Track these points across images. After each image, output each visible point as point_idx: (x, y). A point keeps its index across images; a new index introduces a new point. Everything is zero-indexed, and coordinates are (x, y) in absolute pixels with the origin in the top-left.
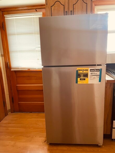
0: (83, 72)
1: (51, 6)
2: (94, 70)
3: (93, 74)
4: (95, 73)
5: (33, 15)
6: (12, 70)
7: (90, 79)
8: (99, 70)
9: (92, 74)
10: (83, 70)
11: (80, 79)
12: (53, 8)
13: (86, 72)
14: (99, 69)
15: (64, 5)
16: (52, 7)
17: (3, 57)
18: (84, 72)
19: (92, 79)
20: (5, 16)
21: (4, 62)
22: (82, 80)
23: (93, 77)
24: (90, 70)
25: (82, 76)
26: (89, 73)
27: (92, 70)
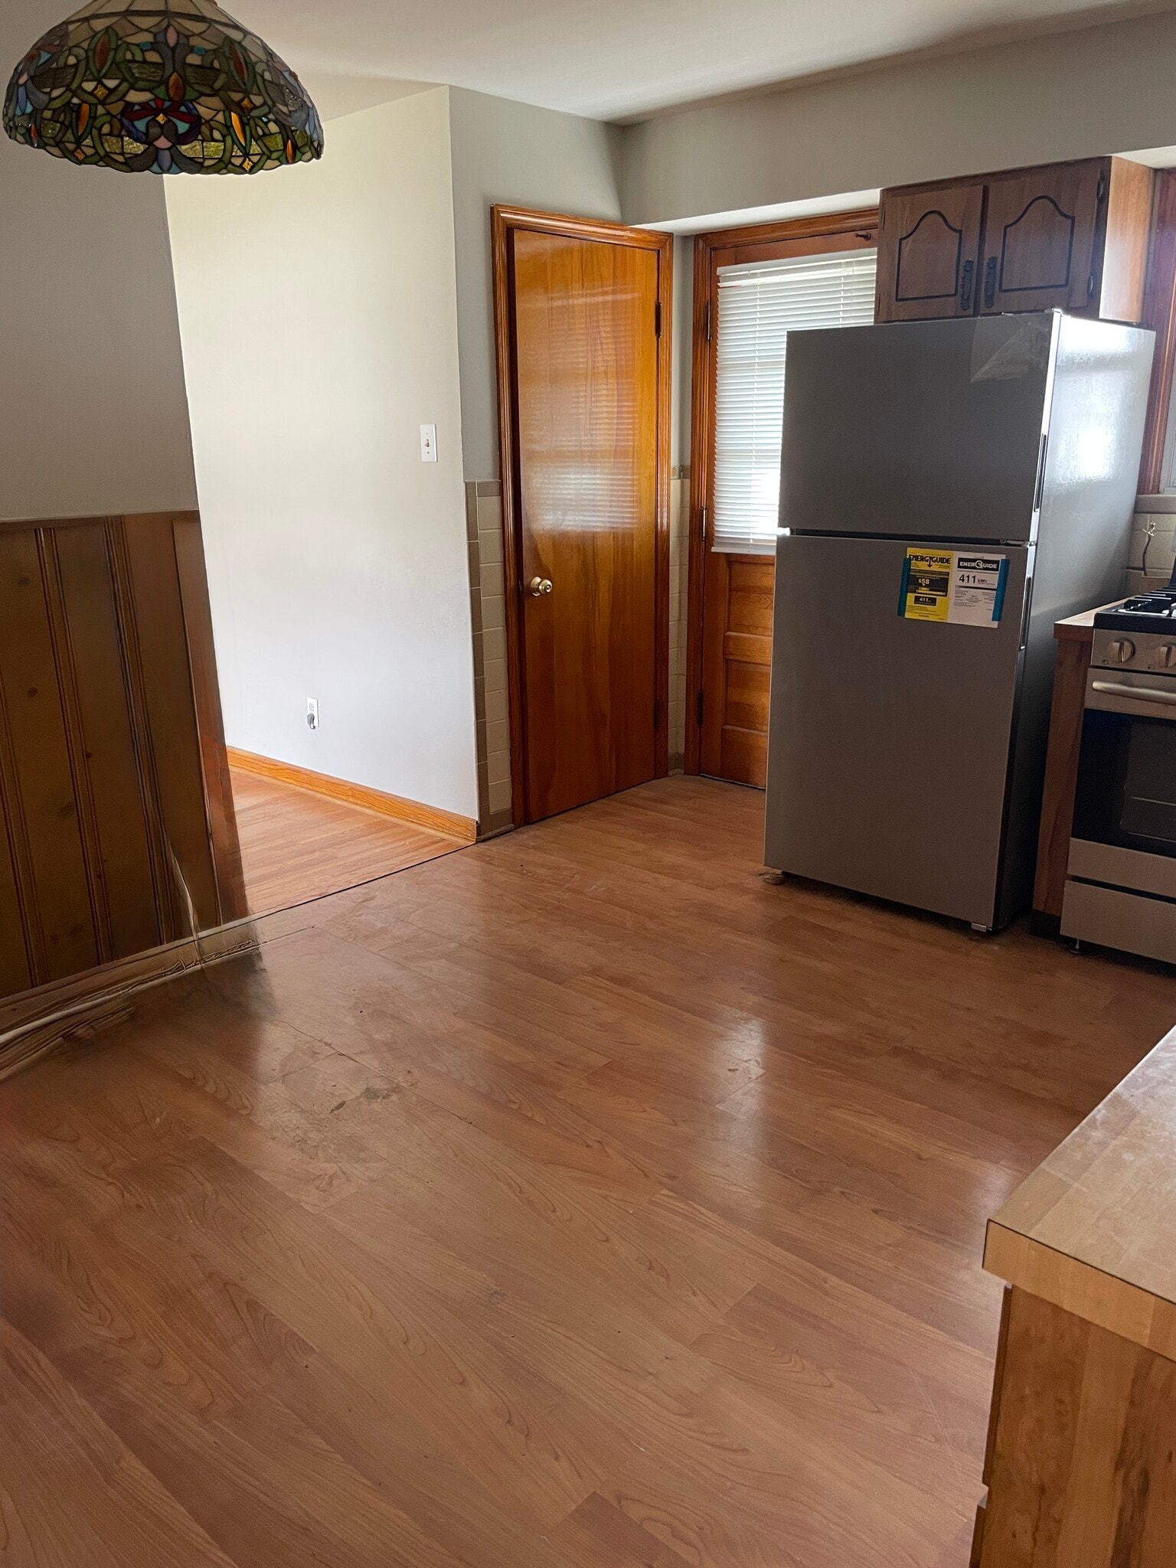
0: (930, 566)
1: (901, 239)
2: (973, 564)
3: (971, 579)
4: (981, 575)
5: (848, 264)
6: (714, 549)
7: (956, 604)
8: (995, 566)
9: (966, 579)
10: (931, 558)
11: (917, 600)
12: (907, 246)
13: (940, 567)
14: (997, 562)
15: (960, 232)
16: (904, 242)
17: (687, 482)
18: (935, 567)
19: (963, 604)
20: (720, 270)
21: (687, 504)
22: (924, 603)
23: (968, 596)
24: (961, 560)
25: (926, 586)
26: (955, 575)
27: (965, 564)
